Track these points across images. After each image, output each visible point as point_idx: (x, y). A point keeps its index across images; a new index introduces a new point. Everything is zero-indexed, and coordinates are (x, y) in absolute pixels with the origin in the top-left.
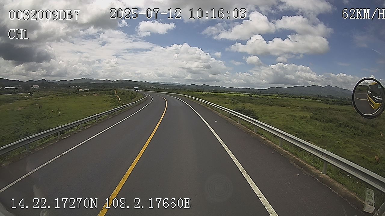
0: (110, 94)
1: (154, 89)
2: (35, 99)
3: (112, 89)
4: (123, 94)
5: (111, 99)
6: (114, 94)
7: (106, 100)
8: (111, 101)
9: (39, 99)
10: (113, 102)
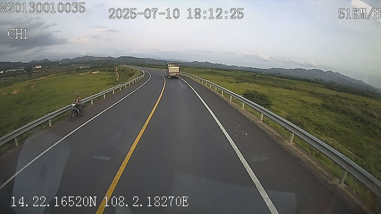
0: (109, 71)
1: (156, 66)
2: (34, 80)
3: (113, 66)
4: (124, 70)
5: (109, 77)
6: (114, 71)
7: (104, 78)
8: (109, 79)
9: (38, 80)
10: (110, 80)
